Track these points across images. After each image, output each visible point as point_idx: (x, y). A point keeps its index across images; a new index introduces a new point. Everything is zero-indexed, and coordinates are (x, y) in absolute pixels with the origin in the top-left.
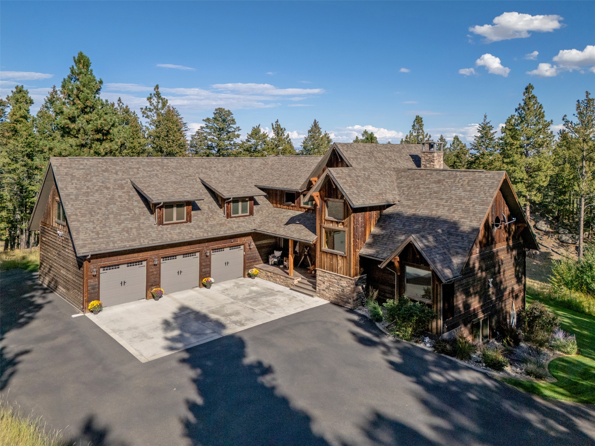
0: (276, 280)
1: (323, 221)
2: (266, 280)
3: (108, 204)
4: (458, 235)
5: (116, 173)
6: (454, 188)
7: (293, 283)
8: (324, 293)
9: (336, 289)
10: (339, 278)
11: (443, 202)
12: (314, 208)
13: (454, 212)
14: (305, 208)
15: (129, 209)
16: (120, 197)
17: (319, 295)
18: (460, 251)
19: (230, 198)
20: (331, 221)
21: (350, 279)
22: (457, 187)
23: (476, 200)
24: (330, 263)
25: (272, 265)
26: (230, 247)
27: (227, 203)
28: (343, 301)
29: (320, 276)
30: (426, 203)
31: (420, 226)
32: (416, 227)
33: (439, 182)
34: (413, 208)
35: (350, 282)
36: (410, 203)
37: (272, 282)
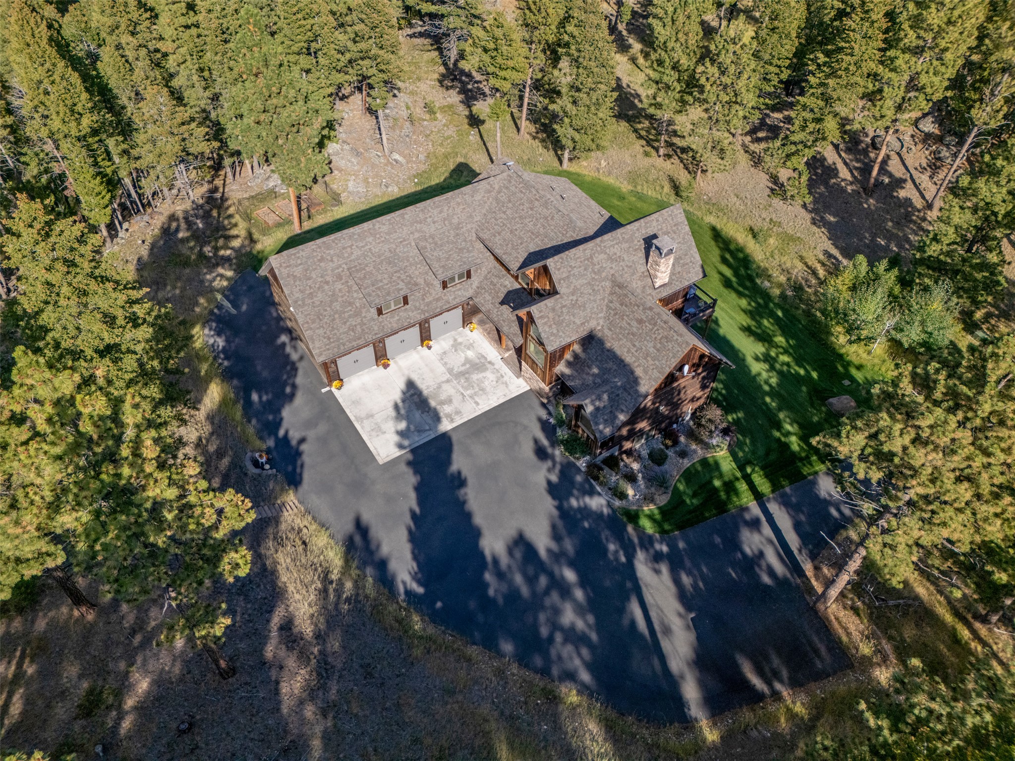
3: (332, 302)
4: (629, 394)
5: (332, 261)
8: (527, 380)
11: (633, 350)
15: (351, 304)
16: (340, 290)
23: (657, 363)
30: (621, 343)
34: (610, 342)
36: (609, 334)
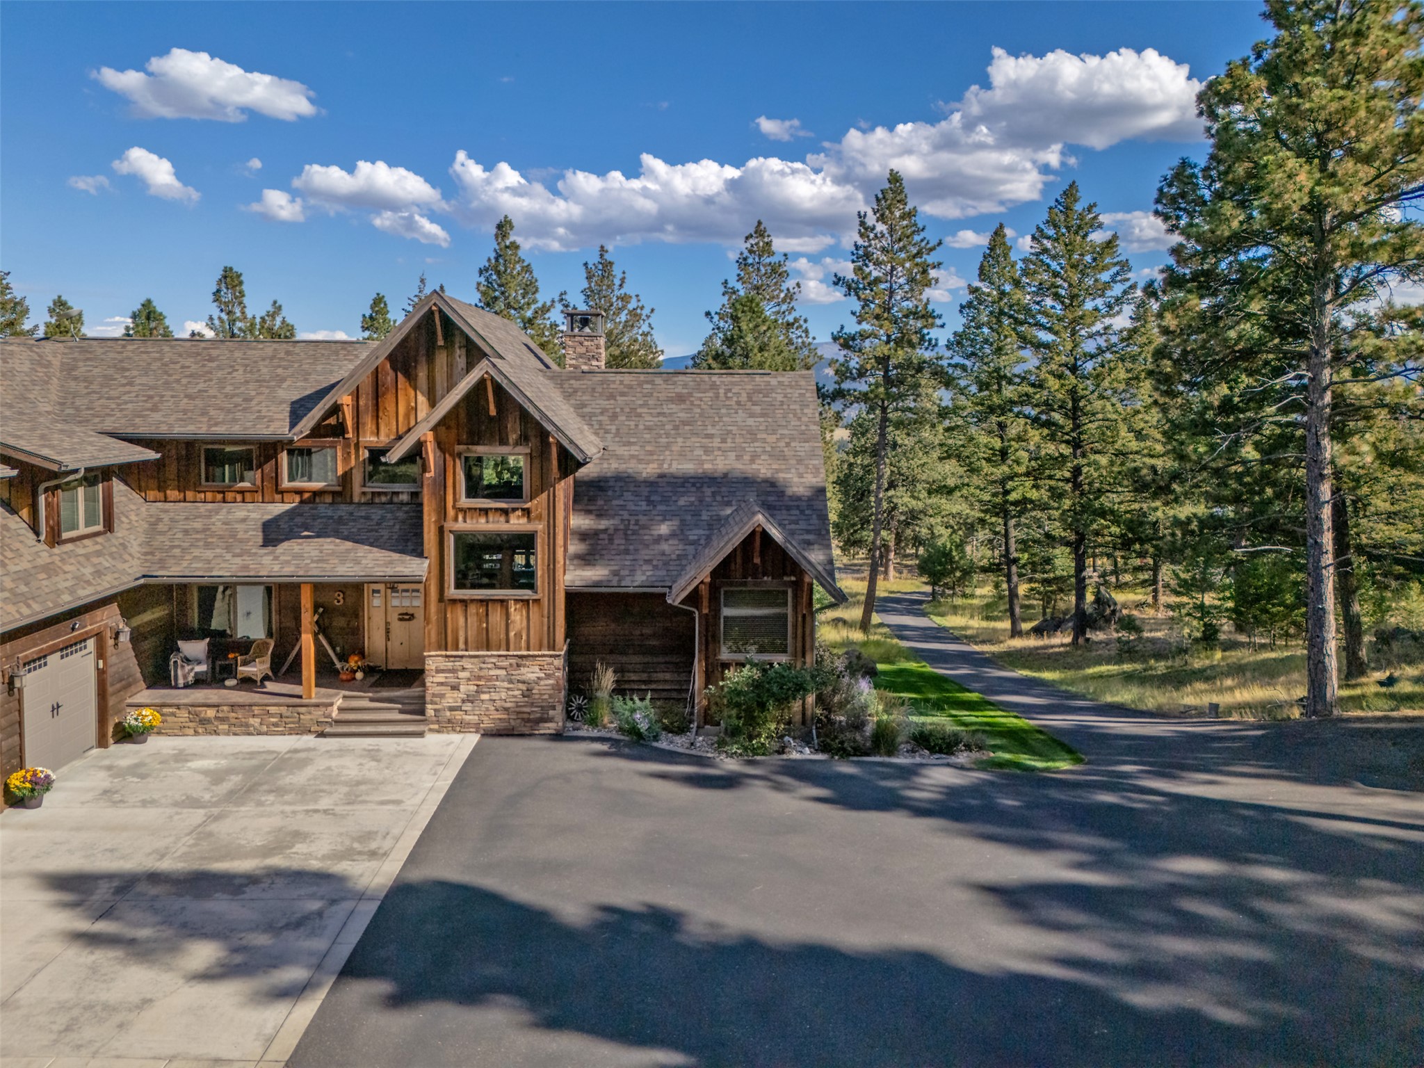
0: (247, 725)
1: (451, 512)
2: (196, 733)
4: (788, 508)
6: (723, 411)
7: (329, 716)
8: (458, 715)
9: (505, 694)
10: (513, 661)
11: (716, 442)
12: (339, 489)
13: (752, 461)
14: (299, 492)
17: (436, 727)
18: (811, 537)
19: (76, 471)
20: (481, 510)
21: (551, 656)
22: (729, 407)
23: (786, 432)
24: (479, 626)
25: (186, 686)
26: (62, 650)
27: (46, 490)
28: (529, 720)
29: (438, 671)
30: (675, 448)
31: (693, 499)
32: (682, 502)
33: (680, 399)
34: (652, 461)
35: (552, 664)
36: (634, 450)
37: (227, 734)
